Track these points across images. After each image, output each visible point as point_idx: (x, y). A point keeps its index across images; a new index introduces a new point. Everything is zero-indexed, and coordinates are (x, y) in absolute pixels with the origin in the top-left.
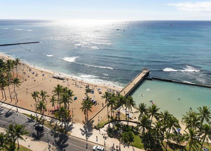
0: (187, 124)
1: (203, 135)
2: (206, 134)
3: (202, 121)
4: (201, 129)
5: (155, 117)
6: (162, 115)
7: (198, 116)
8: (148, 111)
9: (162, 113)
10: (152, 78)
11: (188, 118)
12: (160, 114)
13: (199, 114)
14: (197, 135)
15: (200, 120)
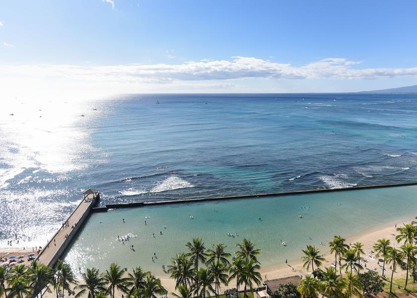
0: (176, 280)
1: (202, 287)
2: (204, 286)
3: (196, 264)
4: (196, 279)
5: (120, 287)
6: (132, 279)
7: (189, 258)
8: (104, 281)
9: (130, 275)
10: (107, 206)
11: (175, 268)
12: (128, 279)
13: (190, 254)
14: (193, 292)
15: (192, 264)
